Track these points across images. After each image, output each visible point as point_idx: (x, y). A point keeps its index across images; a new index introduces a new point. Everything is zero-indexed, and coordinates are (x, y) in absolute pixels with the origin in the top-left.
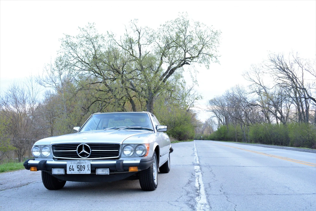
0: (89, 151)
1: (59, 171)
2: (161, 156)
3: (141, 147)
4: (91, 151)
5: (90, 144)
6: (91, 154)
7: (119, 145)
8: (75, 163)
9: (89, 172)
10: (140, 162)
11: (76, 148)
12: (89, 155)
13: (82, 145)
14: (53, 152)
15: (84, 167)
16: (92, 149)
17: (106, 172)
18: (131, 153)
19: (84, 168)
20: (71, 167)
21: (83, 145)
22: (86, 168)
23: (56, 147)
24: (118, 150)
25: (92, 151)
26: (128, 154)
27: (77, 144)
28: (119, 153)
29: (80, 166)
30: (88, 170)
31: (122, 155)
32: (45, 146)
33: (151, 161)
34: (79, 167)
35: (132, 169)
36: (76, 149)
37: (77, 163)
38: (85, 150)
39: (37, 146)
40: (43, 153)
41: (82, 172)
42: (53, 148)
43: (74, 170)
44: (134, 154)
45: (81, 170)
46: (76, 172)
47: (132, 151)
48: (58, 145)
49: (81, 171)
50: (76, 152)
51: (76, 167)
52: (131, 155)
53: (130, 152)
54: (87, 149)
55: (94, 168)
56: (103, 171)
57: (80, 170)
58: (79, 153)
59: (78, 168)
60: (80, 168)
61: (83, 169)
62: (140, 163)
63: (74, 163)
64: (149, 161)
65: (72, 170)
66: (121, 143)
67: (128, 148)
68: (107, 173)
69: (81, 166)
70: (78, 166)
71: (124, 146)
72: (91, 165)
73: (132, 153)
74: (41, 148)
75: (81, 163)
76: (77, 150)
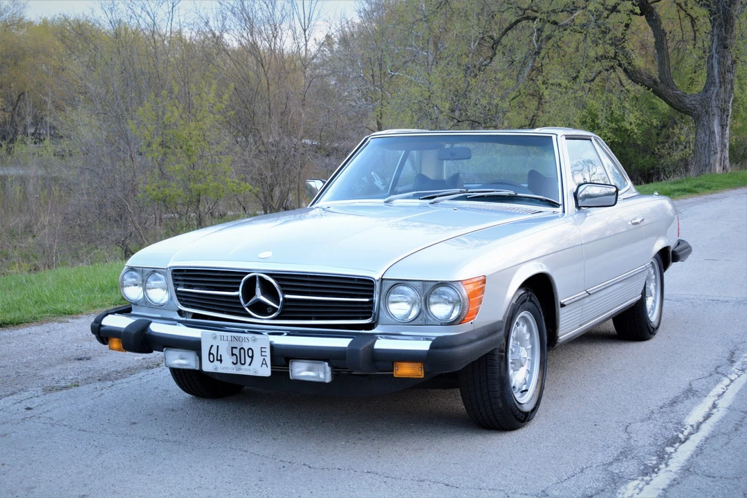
0: (275, 297)
1: (182, 359)
2: (563, 305)
3: (444, 293)
4: (281, 299)
5: (278, 276)
6: (284, 307)
7: (372, 282)
8: (225, 338)
9: (266, 372)
10: (432, 347)
11: (237, 286)
12: (277, 309)
13: (255, 277)
14: (176, 291)
15: (250, 355)
16: (285, 292)
17: (320, 373)
18: (411, 312)
19: (252, 357)
20: (214, 351)
21: (257, 279)
22: (258, 359)
23: (183, 276)
24: (367, 300)
25: (284, 299)
26: (404, 312)
27: (240, 274)
28: (372, 308)
29: (238, 350)
30: (264, 363)
31: (383, 315)
32: (154, 271)
33: (479, 343)
34: (236, 352)
35: (405, 370)
36: (237, 289)
37: (229, 339)
38: (263, 294)
39: (132, 269)
40: (149, 292)
41: (246, 370)
42: (175, 280)
43: (221, 361)
44: (421, 316)
45: (243, 362)
46: (227, 366)
47: (413, 304)
48: (188, 271)
49: (242, 366)
50: (237, 297)
51: (228, 354)
52: (411, 317)
53: (408, 307)
54: (268, 290)
55: (281, 358)
56: (310, 370)
57: (238, 361)
58: (246, 301)
59: (233, 354)
60: (240, 355)
61: (248, 360)
62: (428, 352)
63: (222, 338)
64: (471, 342)
65: (217, 360)
66: (377, 276)
67: (403, 293)
68: (322, 376)
69: (242, 351)
70: (232, 348)
71: (387, 285)
72: (273, 348)
73: (414, 313)
74: (146, 275)
75: (241, 339)
76: (239, 293)
